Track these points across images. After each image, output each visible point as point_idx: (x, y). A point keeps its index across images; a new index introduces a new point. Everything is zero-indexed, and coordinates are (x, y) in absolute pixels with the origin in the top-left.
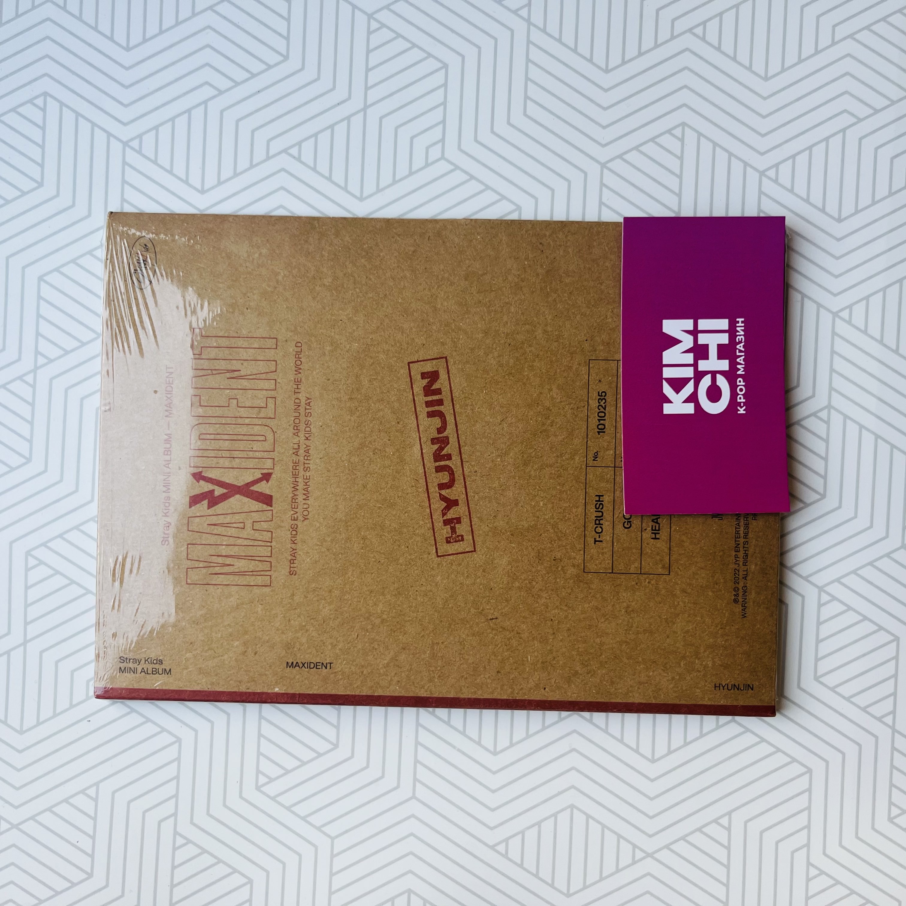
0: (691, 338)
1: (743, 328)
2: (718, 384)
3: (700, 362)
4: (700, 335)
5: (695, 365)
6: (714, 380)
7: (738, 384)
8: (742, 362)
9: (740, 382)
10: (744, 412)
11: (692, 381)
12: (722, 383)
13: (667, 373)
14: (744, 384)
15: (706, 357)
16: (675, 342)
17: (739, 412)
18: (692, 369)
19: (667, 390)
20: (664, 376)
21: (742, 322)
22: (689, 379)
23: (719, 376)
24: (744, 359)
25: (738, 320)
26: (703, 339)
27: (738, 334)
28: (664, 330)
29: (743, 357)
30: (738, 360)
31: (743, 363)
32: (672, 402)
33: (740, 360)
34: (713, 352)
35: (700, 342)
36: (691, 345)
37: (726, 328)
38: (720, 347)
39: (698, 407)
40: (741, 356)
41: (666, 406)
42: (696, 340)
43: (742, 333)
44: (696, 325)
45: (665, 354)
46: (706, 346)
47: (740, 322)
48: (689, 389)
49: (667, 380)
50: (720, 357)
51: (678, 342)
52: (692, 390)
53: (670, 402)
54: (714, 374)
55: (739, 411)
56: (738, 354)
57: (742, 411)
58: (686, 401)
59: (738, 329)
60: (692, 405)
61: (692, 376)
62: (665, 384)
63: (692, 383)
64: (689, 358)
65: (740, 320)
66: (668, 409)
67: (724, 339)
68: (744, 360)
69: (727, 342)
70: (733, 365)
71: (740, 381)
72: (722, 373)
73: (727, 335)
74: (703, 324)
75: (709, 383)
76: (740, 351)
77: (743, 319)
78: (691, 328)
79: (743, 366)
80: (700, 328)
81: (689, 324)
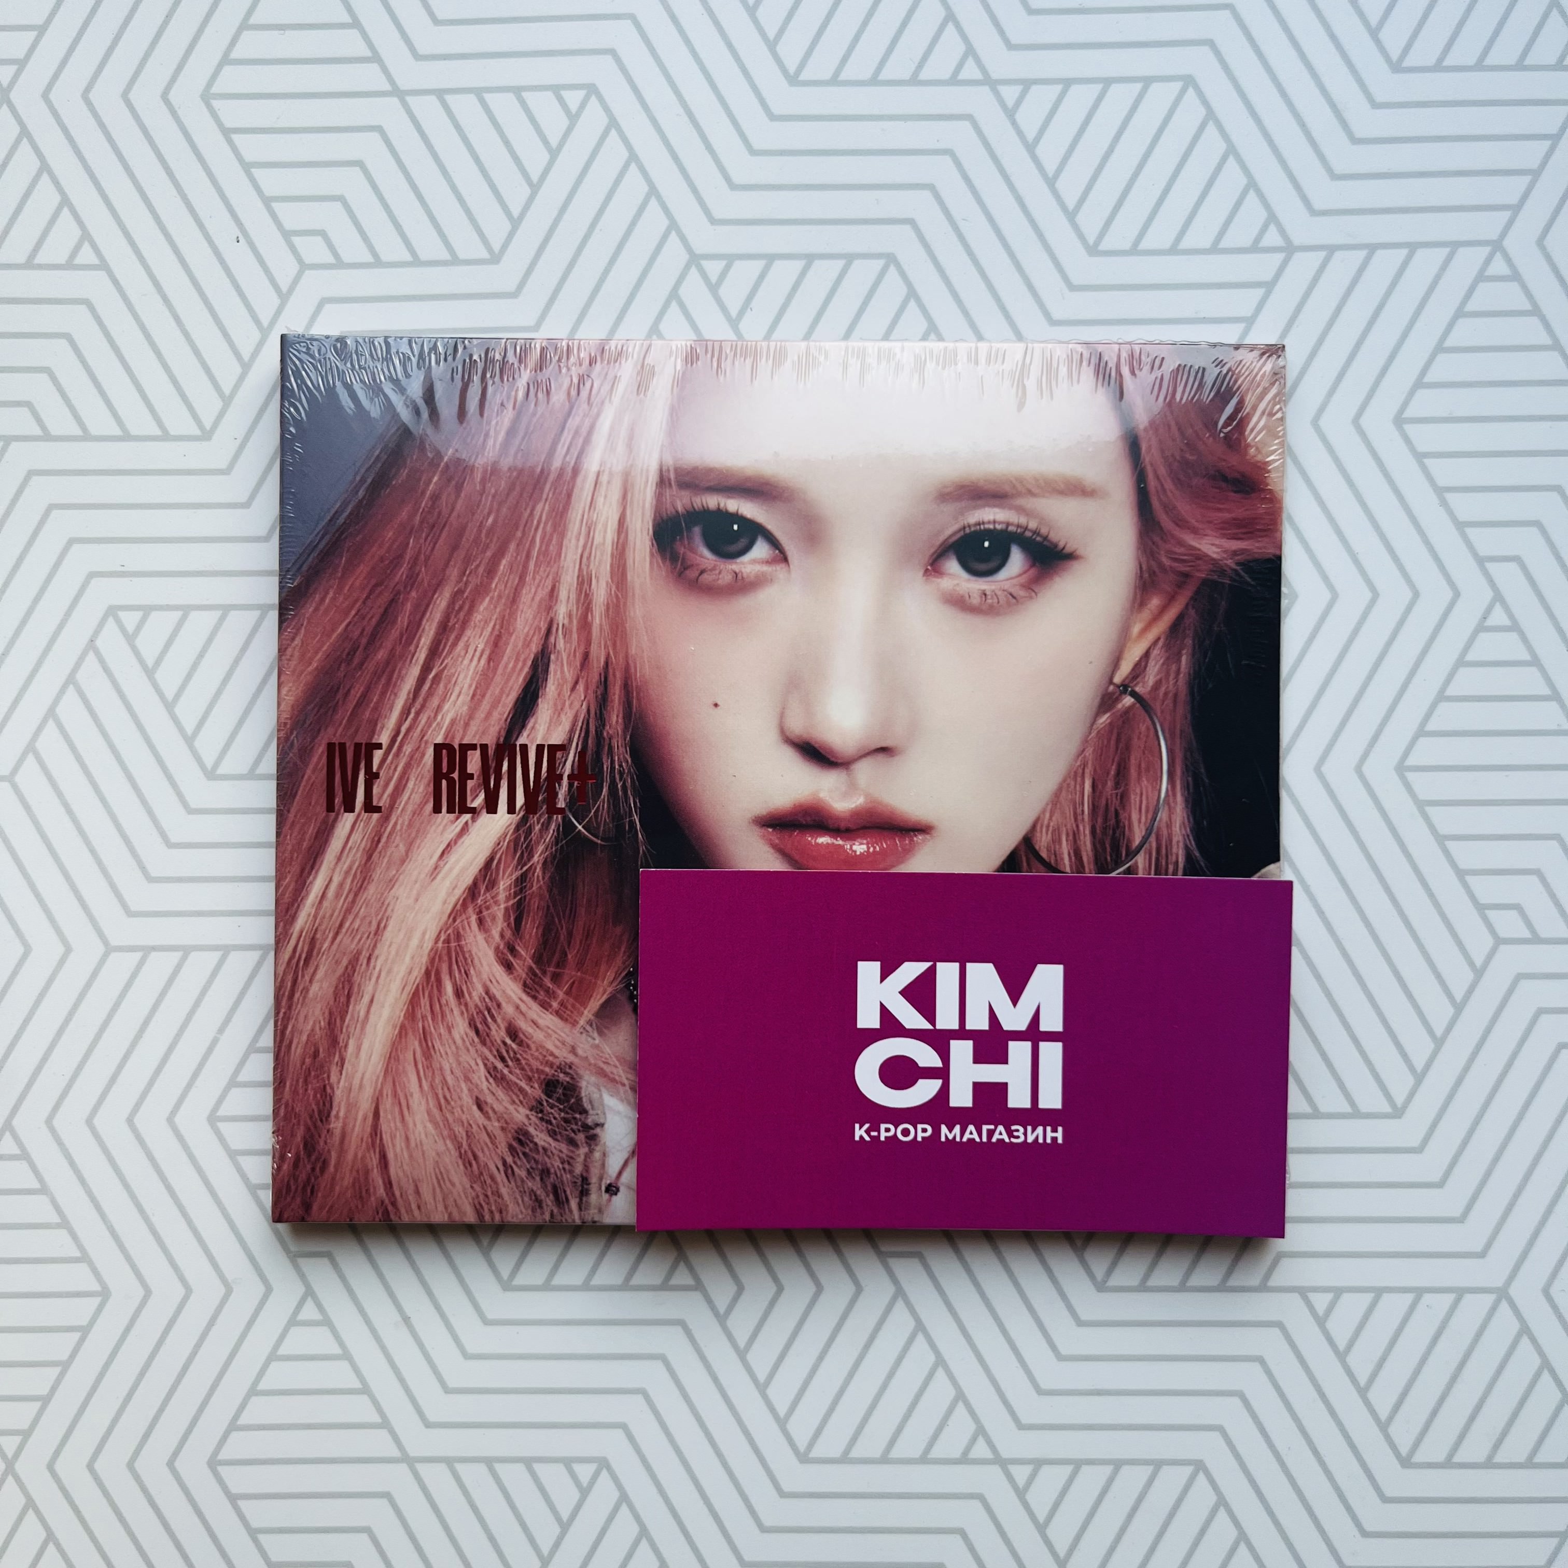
0: (1022, 1025)
1: (1041, 1140)
2: (921, 1082)
3: (968, 1045)
4: (1028, 1045)
5: (962, 1033)
6: (930, 1073)
7: (920, 1127)
8: (967, 1136)
9: (922, 1132)
10: (857, 1138)
11: (930, 1027)
12: (924, 1090)
13: (947, 972)
14: (919, 1139)
15: (978, 1059)
16: (1015, 991)
17: (857, 1126)
18: (955, 1026)
19: (910, 971)
20: (940, 966)
21: (1054, 1139)
22: (931, 1018)
23: (935, 1085)
24: (974, 1139)
25: (1060, 1129)
26: (1019, 1051)
27: (1029, 1128)
28: (1041, 969)
29: (978, 1140)
30: (971, 1128)
31: (965, 1139)
32: (882, 980)
33: (971, 1133)
34: (990, 1073)
35: (1013, 1046)
36: (1006, 1026)
37: (1042, 1105)
38: (1001, 1089)
39: (872, 1036)
40: (980, 1135)
41: (875, 966)
42: (1017, 1036)
43: (1030, 1139)
44: (1051, 1037)
45: (989, 969)
46: (1002, 1058)
47: (1054, 1135)
48: (911, 1018)
49: (931, 973)
50: (978, 1088)
51: (1015, 995)
52: (908, 1026)
53: (884, 976)
54: (943, 1073)
55: (860, 1128)
56: (985, 1128)
57: (860, 1132)
58: (884, 1011)
59: (1040, 1130)
60: (876, 1024)
61: (938, 1027)
62: (926, 965)
63: (925, 1025)
64: (978, 1021)
65: (1059, 1135)
66: (868, 971)
67: (1018, 1099)
68: (972, 1141)
69: (1011, 1104)
70: (961, 1117)
71: (924, 1130)
72: (944, 1092)
73: (1027, 1104)
74: (1052, 1053)
75: (921, 1064)
76: (991, 1133)
77: (1060, 1141)
78: (1044, 1027)
79: (958, 1139)
80: (1043, 1046)
81: (1053, 1021)
